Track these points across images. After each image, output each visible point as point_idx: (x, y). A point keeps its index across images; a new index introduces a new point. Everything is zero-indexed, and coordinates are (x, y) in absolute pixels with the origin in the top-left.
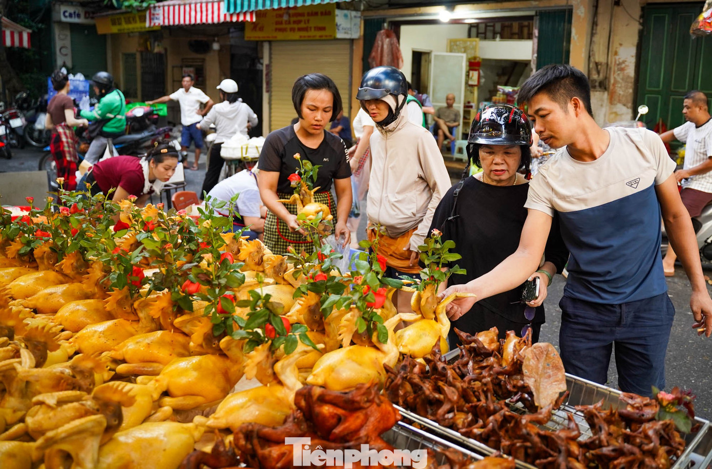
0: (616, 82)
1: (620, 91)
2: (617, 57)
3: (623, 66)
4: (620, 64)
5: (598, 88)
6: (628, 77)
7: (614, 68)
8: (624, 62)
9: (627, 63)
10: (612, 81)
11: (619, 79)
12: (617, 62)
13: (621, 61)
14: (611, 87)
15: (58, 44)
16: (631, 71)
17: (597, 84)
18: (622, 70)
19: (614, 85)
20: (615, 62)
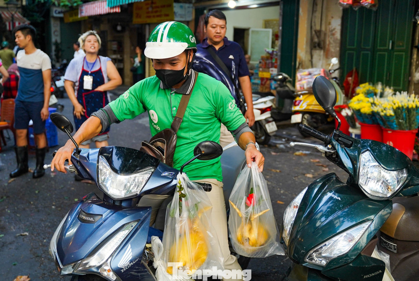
0: (330, 43)
1: (332, 50)
2: (330, 26)
3: (334, 32)
4: (332, 31)
5: (317, 48)
6: (337, 39)
7: (328, 33)
8: (334, 29)
9: (336, 30)
10: (327, 43)
11: (332, 41)
12: (330, 30)
13: (333, 28)
14: (327, 47)
15: (53, 29)
16: (338, 35)
17: (316, 45)
18: (333, 35)
19: (329, 45)
20: (329, 30)
